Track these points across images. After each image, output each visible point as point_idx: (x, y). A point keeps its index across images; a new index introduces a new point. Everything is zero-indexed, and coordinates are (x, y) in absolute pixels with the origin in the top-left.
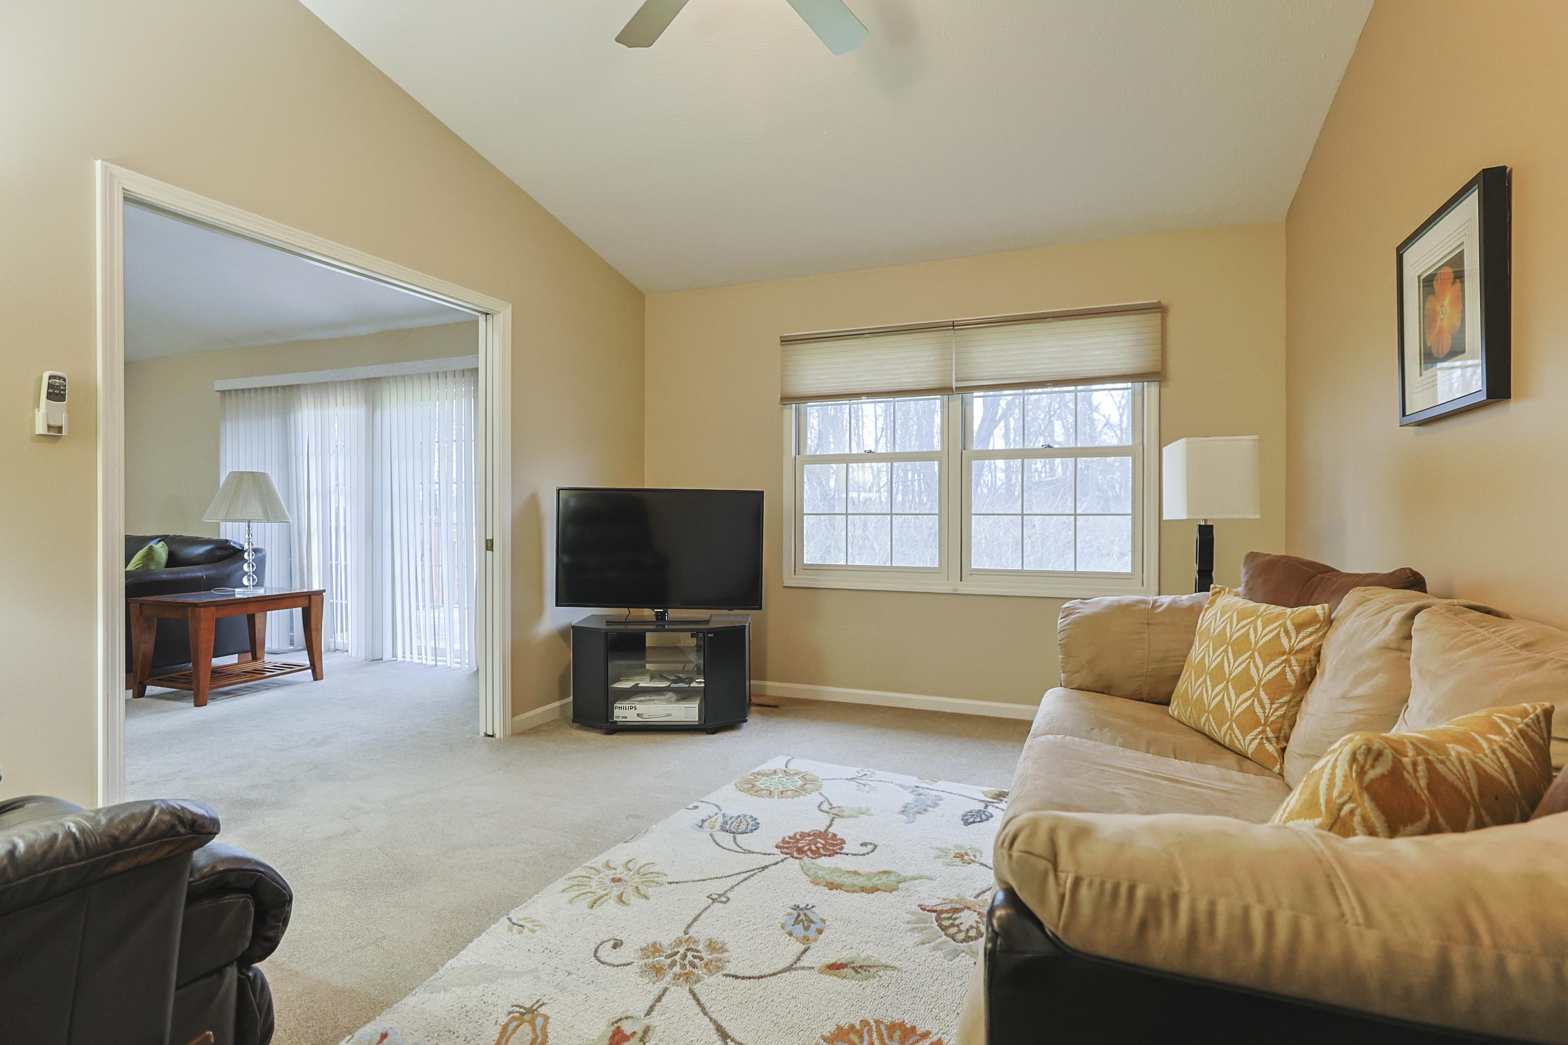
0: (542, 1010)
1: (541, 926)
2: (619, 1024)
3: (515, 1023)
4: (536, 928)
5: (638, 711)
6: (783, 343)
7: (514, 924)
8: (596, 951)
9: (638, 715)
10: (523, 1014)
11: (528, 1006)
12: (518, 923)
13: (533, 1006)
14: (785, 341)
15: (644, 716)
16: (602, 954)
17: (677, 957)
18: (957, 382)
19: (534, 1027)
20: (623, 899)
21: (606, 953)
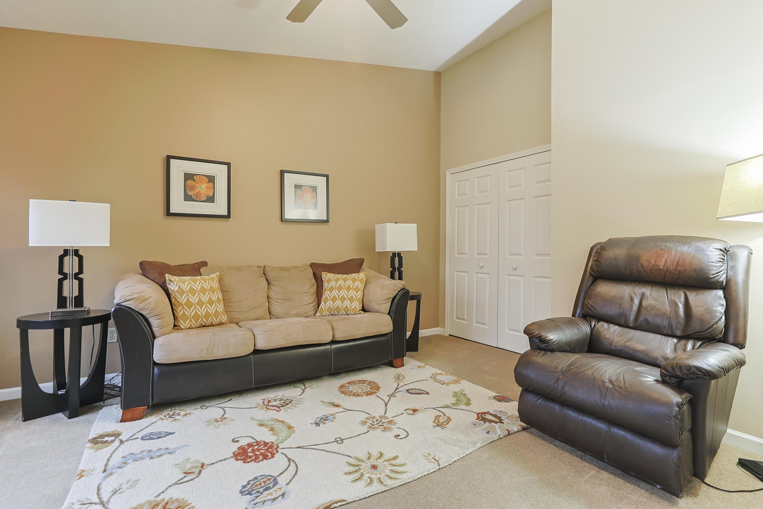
0: (435, 424)
1: (424, 456)
2: (413, 413)
3: (444, 424)
4: (427, 455)
7: (437, 461)
8: (407, 436)
10: (441, 425)
11: (439, 427)
12: (435, 461)
13: (437, 427)
16: (405, 434)
17: (380, 424)
19: (438, 420)
20: (380, 455)
21: (403, 434)
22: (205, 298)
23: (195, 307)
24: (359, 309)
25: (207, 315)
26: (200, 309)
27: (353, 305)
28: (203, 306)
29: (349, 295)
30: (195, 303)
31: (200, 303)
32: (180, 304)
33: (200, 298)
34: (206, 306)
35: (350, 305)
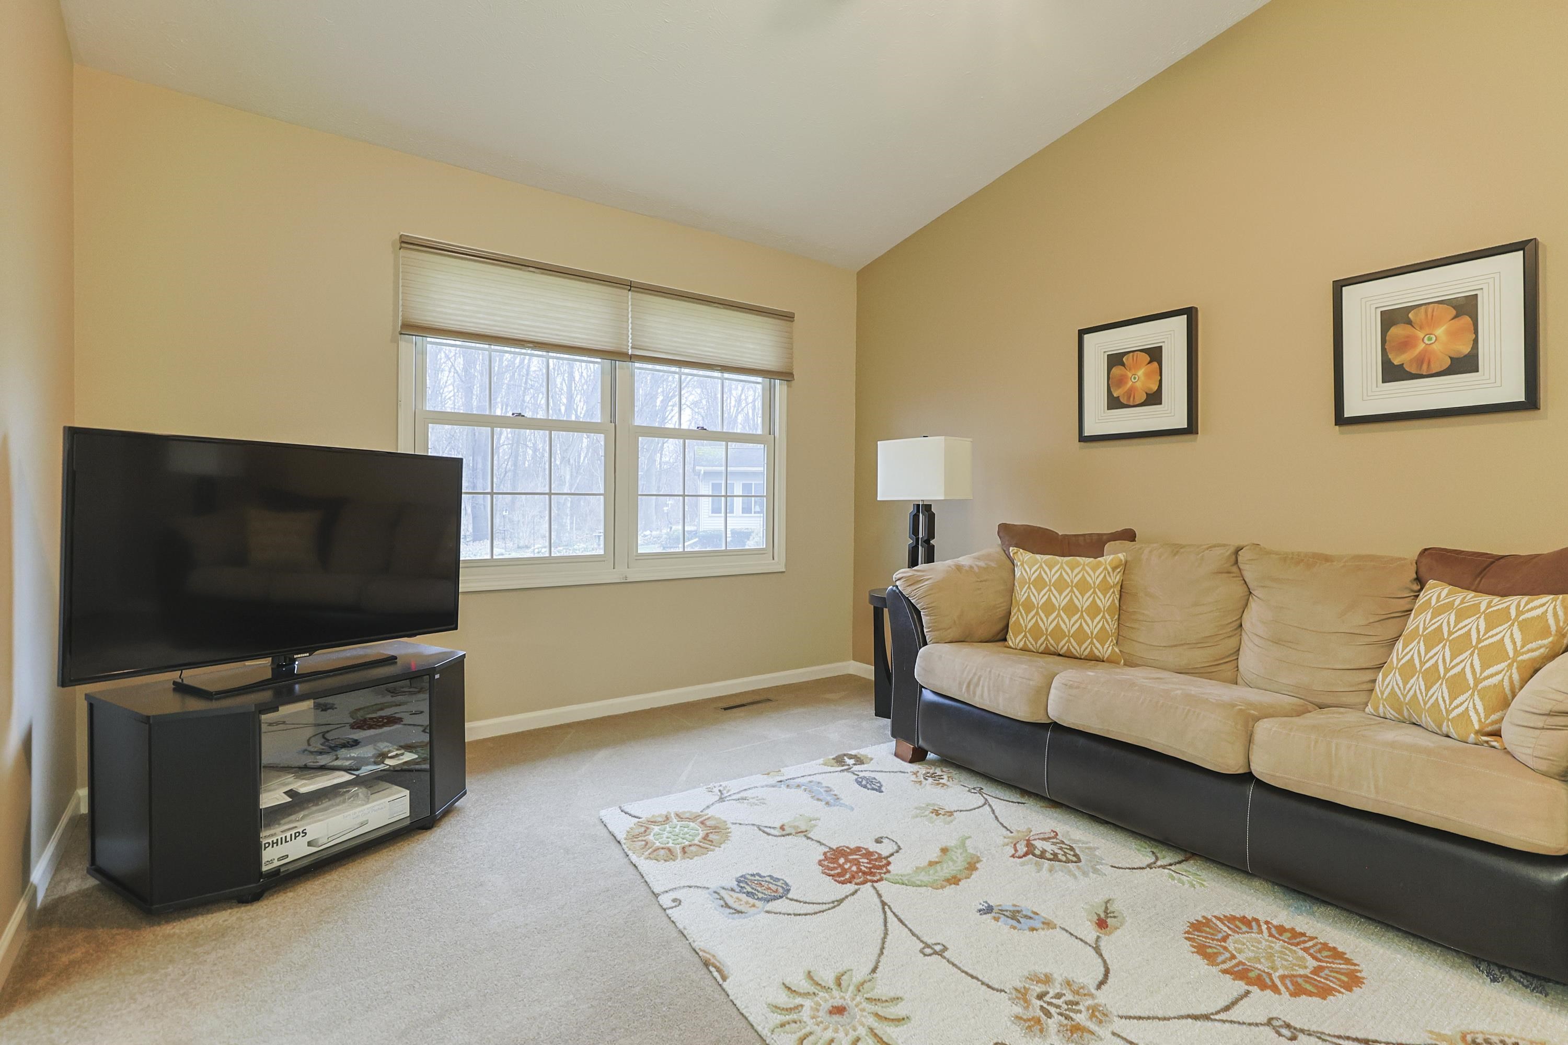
5: (309, 838)
6: (404, 245)
9: (310, 844)
14: (406, 243)
15: (320, 842)
18: (633, 349)
22: (1060, 600)
23: (1037, 613)
24: (1477, 727)
25: (1058, 633)
26: (1045, 619)
27: (1457, 707)
28: (1052, 614)
29: (1453, 667)
30: (1038, 606)
31: (1049, 607)
32: (1017, 602)
33: (1049, 597)
34: (1059, 615)
35: (1447, 702)
